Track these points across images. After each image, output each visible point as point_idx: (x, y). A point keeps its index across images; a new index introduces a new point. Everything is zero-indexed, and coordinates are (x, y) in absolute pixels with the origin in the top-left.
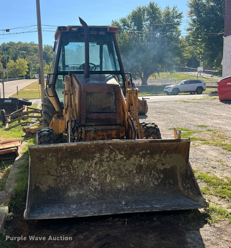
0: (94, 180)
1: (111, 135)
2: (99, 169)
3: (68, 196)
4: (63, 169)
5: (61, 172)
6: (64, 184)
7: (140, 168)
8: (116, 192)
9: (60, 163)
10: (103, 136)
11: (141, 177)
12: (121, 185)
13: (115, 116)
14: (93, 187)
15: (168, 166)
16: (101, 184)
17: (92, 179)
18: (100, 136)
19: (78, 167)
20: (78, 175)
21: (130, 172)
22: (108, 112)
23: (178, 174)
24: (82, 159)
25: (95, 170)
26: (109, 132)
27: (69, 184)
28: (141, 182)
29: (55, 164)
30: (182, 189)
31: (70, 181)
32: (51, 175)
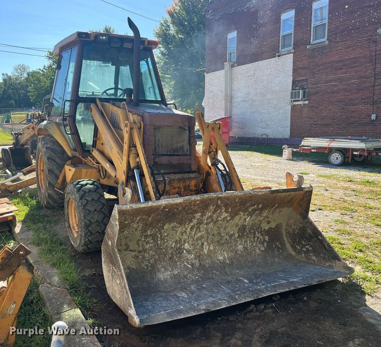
0: (188, 252)
1: (189, 186)
2: (194, 235)
3: (160, 280)
4: (148, 239)
5: (145, 244)
6: (149, 262)
7: (242, 229)
8: (220, 267)
9: (146, 231)
10: (179, 188)
11: (245, 243)
12: (222, 256)
13: (190, 159)
14: (188, 263)
15: (273, 225)
16: (198, 257)
17: (185, 251)
18: (175, 188)
19: (167, 236)
20: (166, 246)
21: (231, 236)
22: (181, 154)
23: (284, 234)
24: (177, 222)
25: (189, 237)
26: (188, 183)
27: (156, 261)
28: (245, 248)
29: (138, 233)
30: (293, 253)
31: (157, 257)
32: (131, 251)
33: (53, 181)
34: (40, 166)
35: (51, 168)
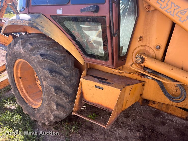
33: (61, 99)
34: (17, 73)
35: (57, 84)
